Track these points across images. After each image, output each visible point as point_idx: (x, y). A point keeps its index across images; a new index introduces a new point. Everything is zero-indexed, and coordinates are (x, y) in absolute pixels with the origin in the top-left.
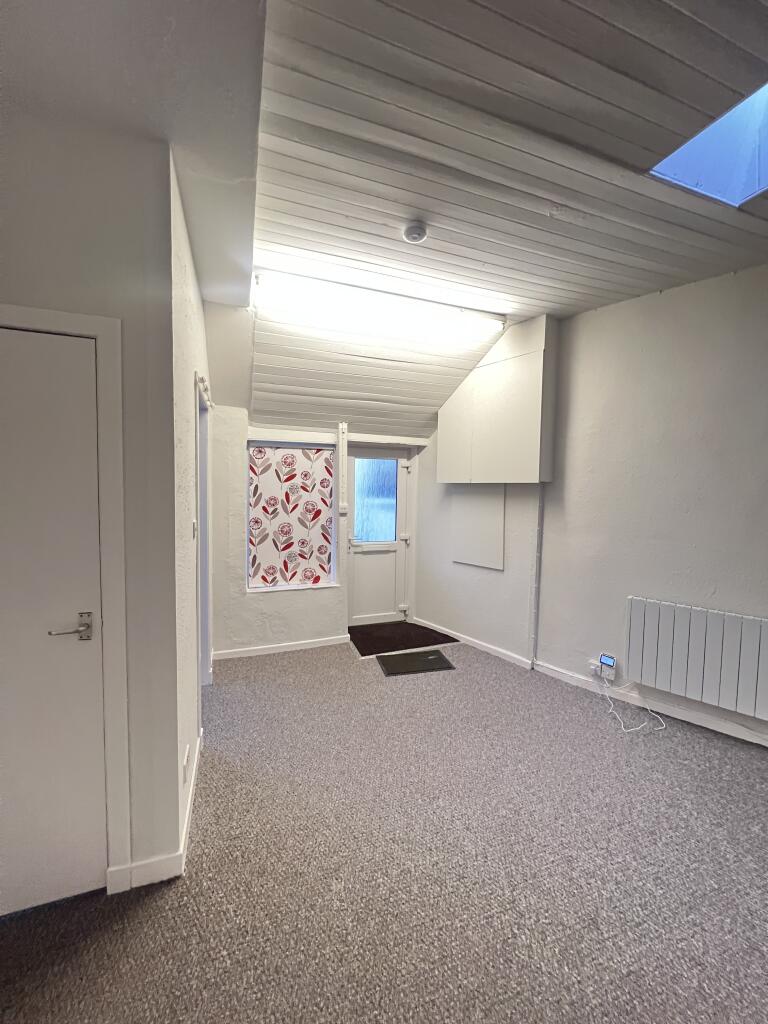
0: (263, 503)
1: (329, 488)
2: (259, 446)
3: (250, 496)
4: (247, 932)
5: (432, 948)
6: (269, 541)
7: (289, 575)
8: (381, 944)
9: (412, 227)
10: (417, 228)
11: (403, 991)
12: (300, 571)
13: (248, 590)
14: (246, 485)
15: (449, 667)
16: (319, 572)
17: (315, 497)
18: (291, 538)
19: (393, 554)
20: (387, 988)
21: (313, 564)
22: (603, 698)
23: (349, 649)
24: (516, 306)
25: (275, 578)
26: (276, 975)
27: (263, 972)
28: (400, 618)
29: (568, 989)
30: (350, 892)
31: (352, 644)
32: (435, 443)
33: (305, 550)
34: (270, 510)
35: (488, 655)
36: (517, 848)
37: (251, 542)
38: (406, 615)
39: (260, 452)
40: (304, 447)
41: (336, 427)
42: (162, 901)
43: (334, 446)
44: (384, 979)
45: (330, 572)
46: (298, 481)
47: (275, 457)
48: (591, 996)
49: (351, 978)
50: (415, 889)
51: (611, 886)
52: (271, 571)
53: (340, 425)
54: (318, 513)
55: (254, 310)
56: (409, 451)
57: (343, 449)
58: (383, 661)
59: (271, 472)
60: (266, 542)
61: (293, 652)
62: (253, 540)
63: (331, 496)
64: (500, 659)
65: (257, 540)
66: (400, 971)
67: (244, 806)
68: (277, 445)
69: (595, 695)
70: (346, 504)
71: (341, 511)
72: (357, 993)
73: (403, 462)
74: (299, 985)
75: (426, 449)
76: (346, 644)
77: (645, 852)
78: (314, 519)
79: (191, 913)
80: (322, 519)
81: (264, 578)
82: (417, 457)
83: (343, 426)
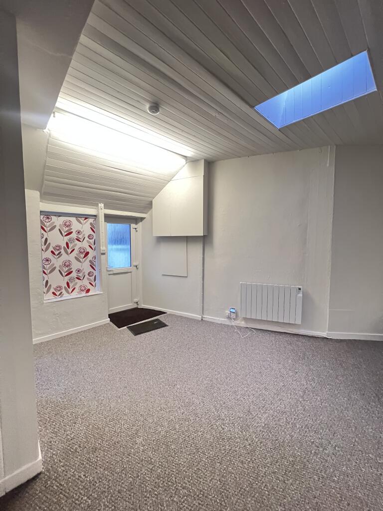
0: (51, 249)
1: (93, 240)
2: (47, 215)
3: (42, 245)
4: (96, 482)
5: (191, 448)
6: (56, 271)
7: (70, 290)
8: (169, 456)
9: (153, 106)
10: (155, 107)
11: (184, 471)
12: (77, 287)
13: (44, 302)
14: (40, 238)
15: (164, 325)
16: (89, 287)
17: (85, 245)
18: (71, 269)
19: (130, 274)
20: (177, 473)
21: (85, 282)
22: (232, 326)
23: (110, 325)
24: (193, 153)
25: (62, 292)
26: (119, 494)
27: (112, 496)
28: (135, 306)
29: (247, 440)
30: (146, 440)
31: (111, 323)
32: (151, 216)
33: (79, 275)
34: (57, 253)
35: (181, 317)
36: (215, 395)
37: (44, 272)
38: (138, 304)
39: (48, 218)
40: (77, 216)
41: (97, 205)
42: (33, 490)
43: (95, 216)
44: (174, 470)
45: (95, 286)
46: (74, 235)
47: (58, 221)
48: (255, 438)
49: (158, 477)
50: (177, 427)
51: (252, 397)
52: (58, 289)
53: (100, 204)
54: (87, 253)
55: (49, 132)
56: (136, 220)
57: (102, 218)
58: (131, 329)
59: (56, 230)
60: (55, 271)
61: (77, 333)
62: (46, 271)
63: (94, 244)
64: (188, 318)
65: (48, 271)
66: (181, 464)
67: (71, 421)
68: (59, 215)
69: (228, 326)
70: (104, 248)
71: (102, 252)
72: (164, 482)
73: (133, 226)
74: (133, 493)
75: (145, 219)
76: (108, 323)
77: (259, 380)
78: (84, 257)
79: (56, 488)
80: (90, 257)
81: (54, 293)
82: (141, 223)
83: (101, 205)
